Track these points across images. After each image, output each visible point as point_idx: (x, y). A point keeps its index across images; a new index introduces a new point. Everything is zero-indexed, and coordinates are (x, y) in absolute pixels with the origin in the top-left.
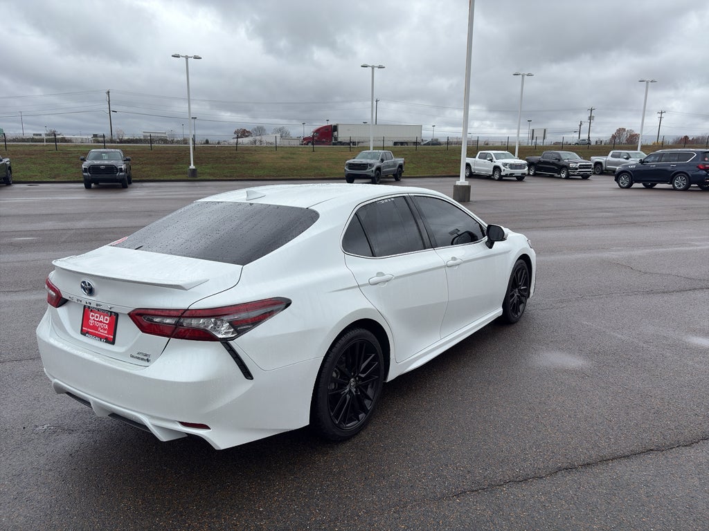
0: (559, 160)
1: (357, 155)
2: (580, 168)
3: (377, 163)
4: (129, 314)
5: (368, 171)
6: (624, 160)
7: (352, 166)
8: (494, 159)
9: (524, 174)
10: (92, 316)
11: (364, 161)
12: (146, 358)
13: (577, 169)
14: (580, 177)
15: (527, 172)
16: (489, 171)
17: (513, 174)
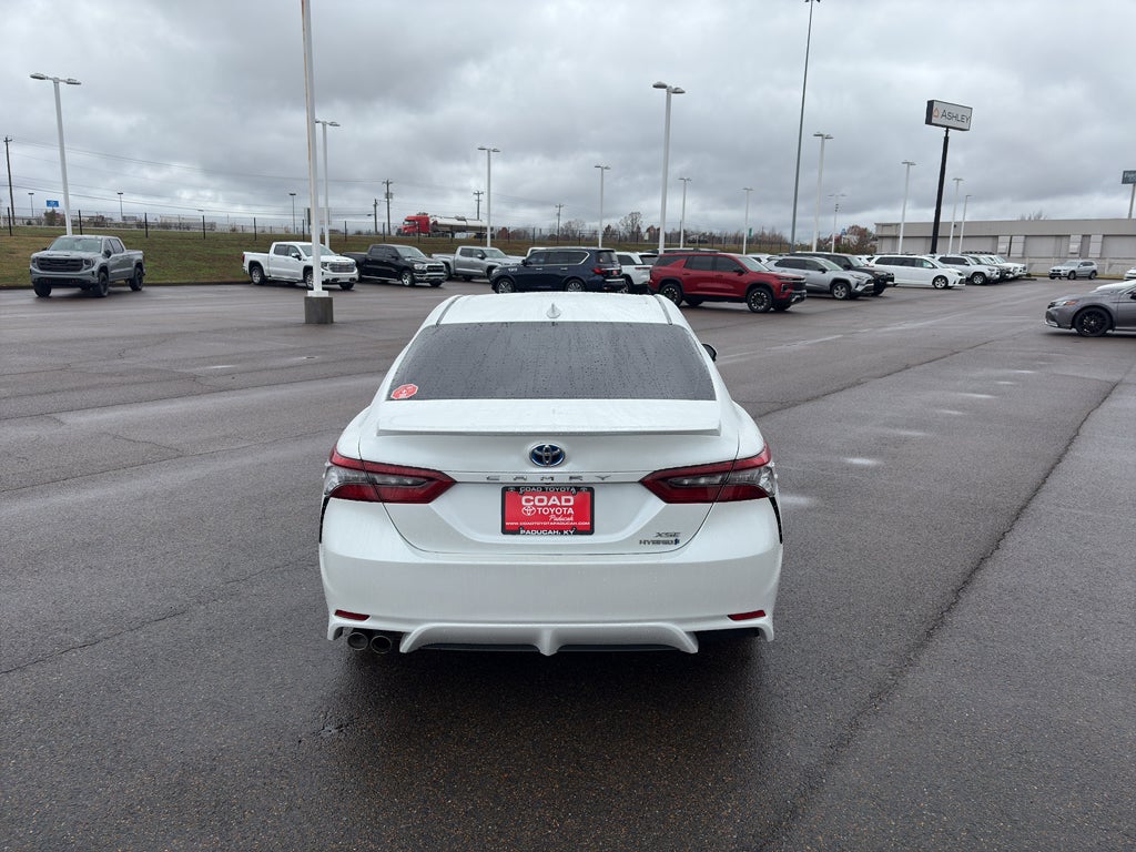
0: (397, 259)
1: (50, 243)
2: (430, 271)
3: (100, 260)
4: (643, 482)
5: (83, 273)
6: (479, 260)
7: (45, 264)
8: (304, 256)
9: (354, 279)
10: (528, 501)
11: (75, 255)
12: (673, 539)
13: (424, 272)
14: (428, 284)
15: (357, 277)
16: (298, 275)
17: (338, 279)
